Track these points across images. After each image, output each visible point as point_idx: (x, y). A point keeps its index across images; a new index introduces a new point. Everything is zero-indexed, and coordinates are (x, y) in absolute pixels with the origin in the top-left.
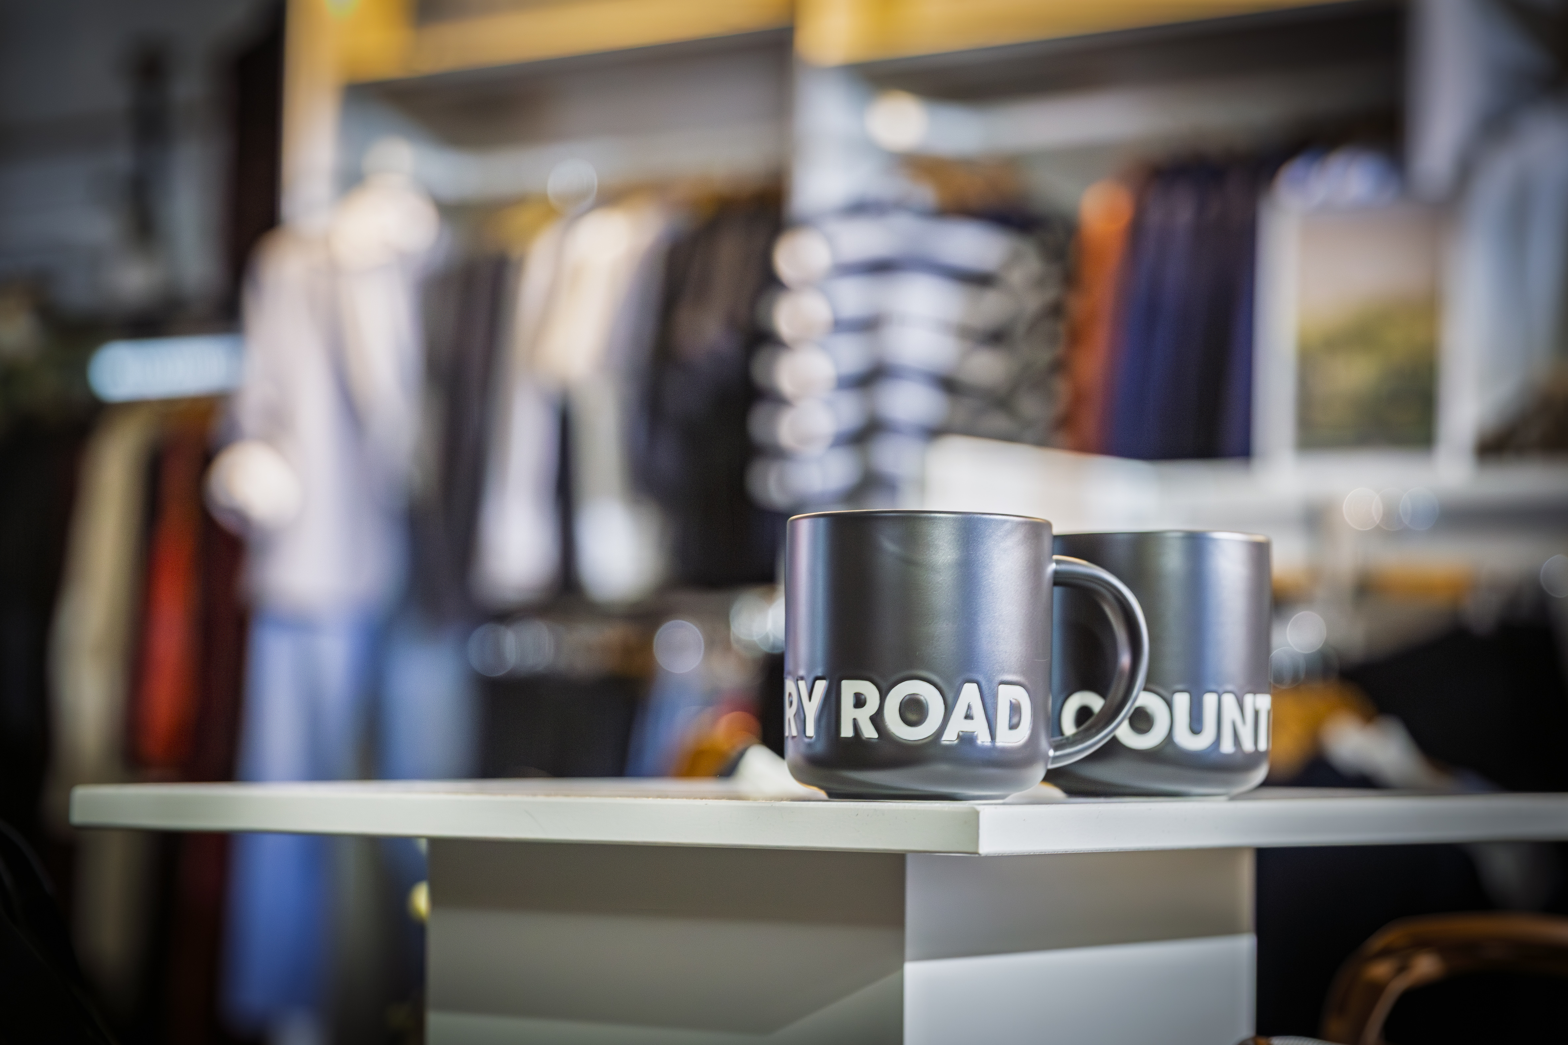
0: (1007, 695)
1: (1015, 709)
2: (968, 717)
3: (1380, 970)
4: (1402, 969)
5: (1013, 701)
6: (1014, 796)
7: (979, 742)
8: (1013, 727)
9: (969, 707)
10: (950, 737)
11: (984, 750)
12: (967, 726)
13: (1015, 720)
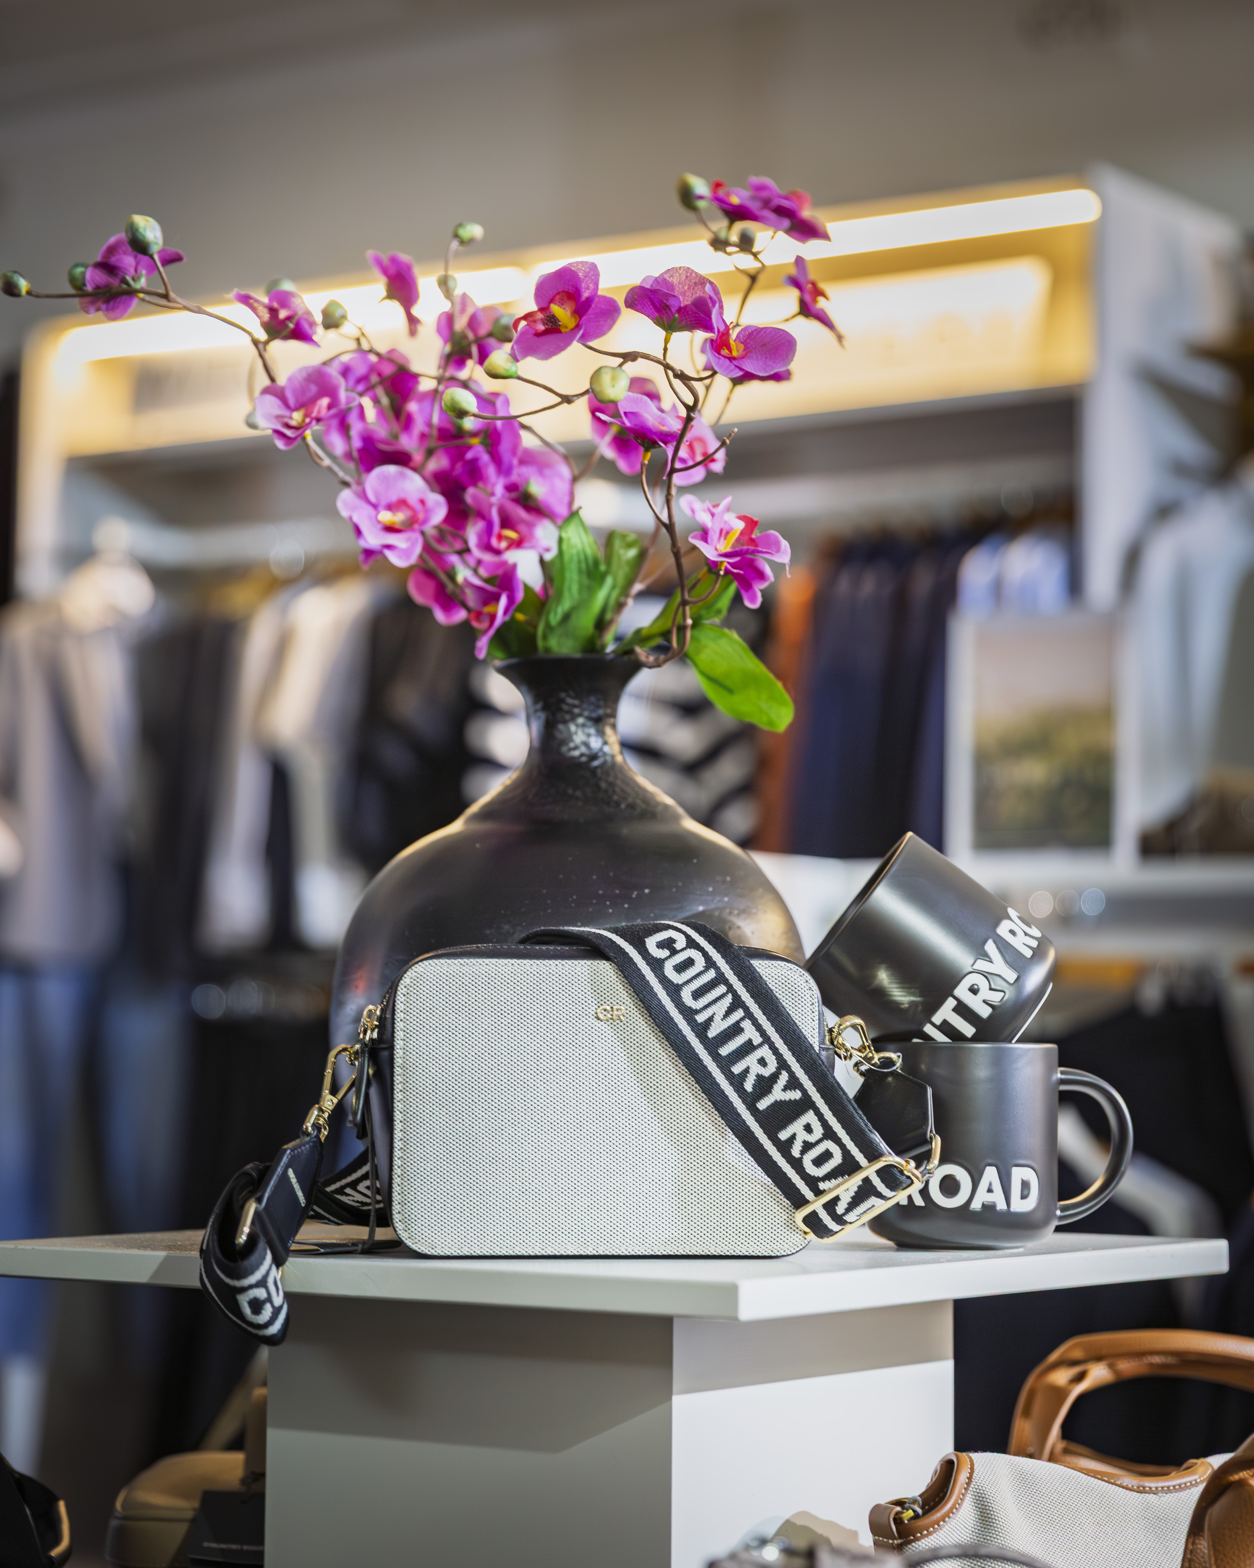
0: (1018, 1174)
1: (1025, 1185)
2: (990, 1190)
3: (1061, 1377)
4: (1080, 1378)
5: (1024, 1178)
6: (1030, 1244)
7: (998, 1208)
8: (1024, 1197)
9: (990, 1184)
10: (976, 1205)
11: (1002, 1214)
12: (989, 1198)
13: (1025, 1192)
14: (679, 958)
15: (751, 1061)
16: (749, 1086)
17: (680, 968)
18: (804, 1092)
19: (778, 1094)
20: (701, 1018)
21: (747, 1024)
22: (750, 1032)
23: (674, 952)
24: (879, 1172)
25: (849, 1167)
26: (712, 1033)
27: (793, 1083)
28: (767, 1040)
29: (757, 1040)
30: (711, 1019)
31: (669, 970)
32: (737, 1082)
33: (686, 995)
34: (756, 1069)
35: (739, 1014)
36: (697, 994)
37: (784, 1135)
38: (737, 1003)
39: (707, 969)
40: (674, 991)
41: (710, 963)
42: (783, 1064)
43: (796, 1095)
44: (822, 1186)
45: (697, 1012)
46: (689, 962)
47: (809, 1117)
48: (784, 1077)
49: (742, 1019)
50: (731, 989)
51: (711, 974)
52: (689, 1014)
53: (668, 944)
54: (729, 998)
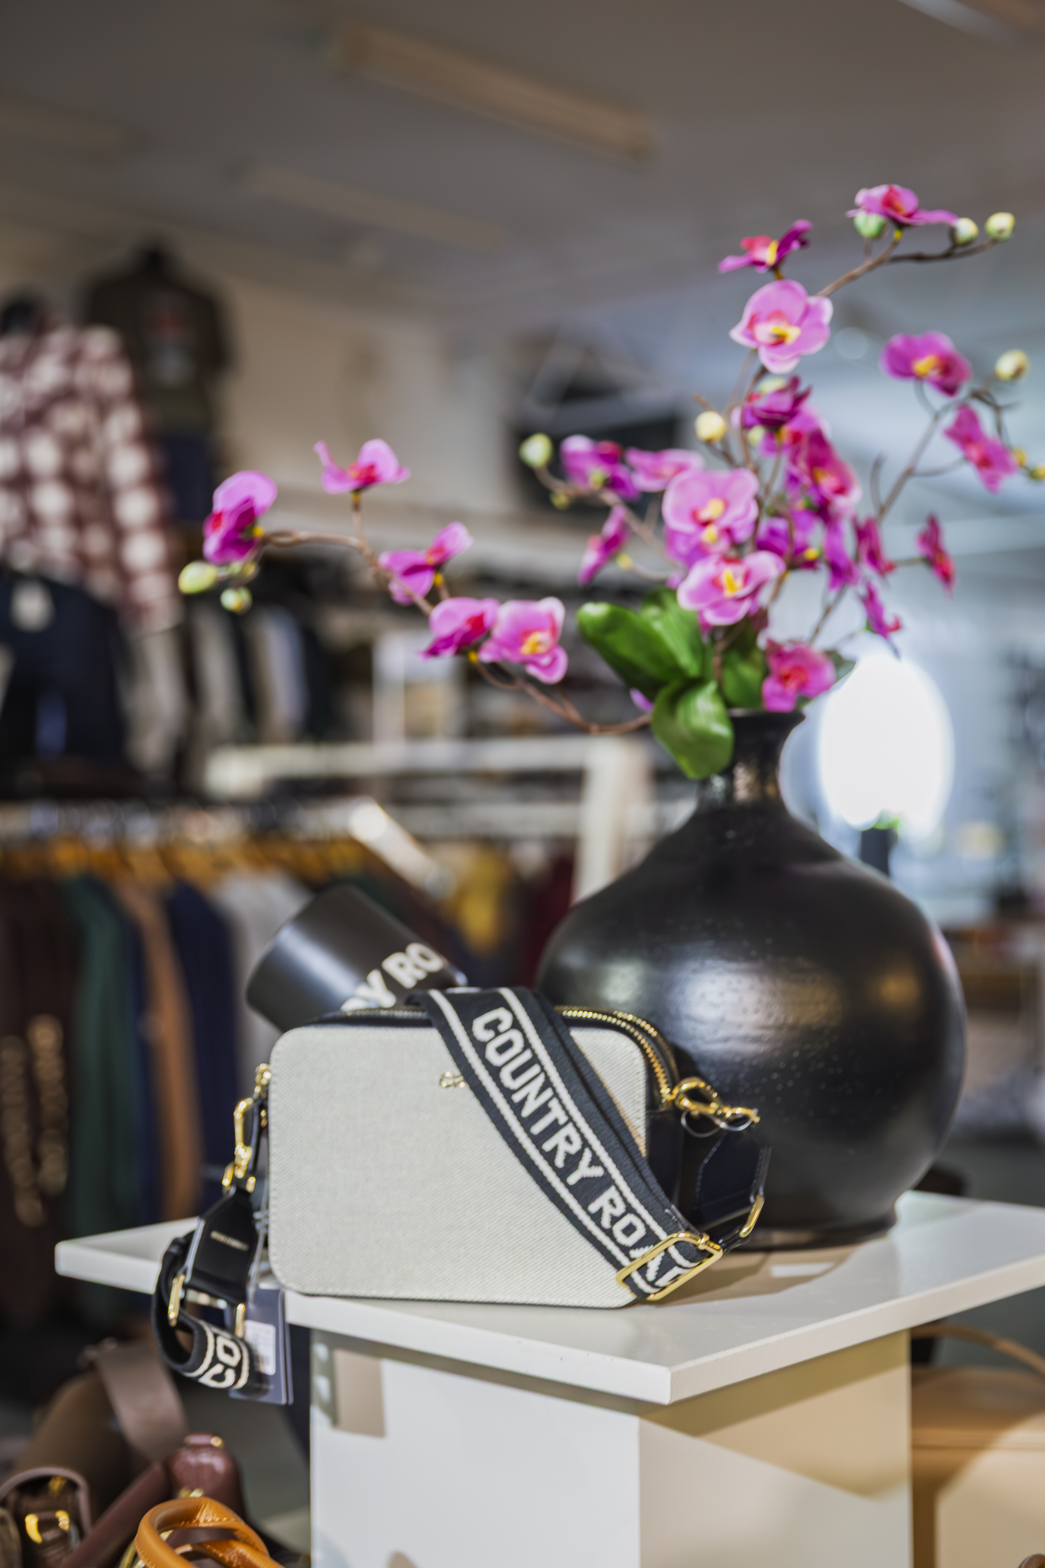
14: (501, 1040)
15: (558, 1139)
16: (560, 1162)
17: (501, 1050)
18: (605, 1169)
19: (584, 1170)
20: (517, 1098)
21: (554, 1104)
22: (556, 1113)
23: (498, 1034)
24: (676, 1244)
25: (650, 1239)
26: (526, 1112)
27: (596, 1161)
28: (570, 1120)
29: (563, 1119)
30: (524, 1100)
31: (491, 1053)
32: (550, 1157)
33: (505, 1076)
34: (564, 1148)
35: (548, 1093)
36: (516, 1074)
37: (593, 1208)
38: (548, 1084)
39: (524, 1049)
40: (494, 1072)
41: (527, 1045)
42: (585, 1144)
43: (598, 1172)
44: (634, 1253)
45: (514, 1091)
46: (509, 1045)
47: (611, 1193)
48: (587, 1156)
49: (551, 1099)
50: (543, 1070)
51: (527, 1055)
52: (507, 1093)
53: (493, 1026)
54: (541, 1080)
